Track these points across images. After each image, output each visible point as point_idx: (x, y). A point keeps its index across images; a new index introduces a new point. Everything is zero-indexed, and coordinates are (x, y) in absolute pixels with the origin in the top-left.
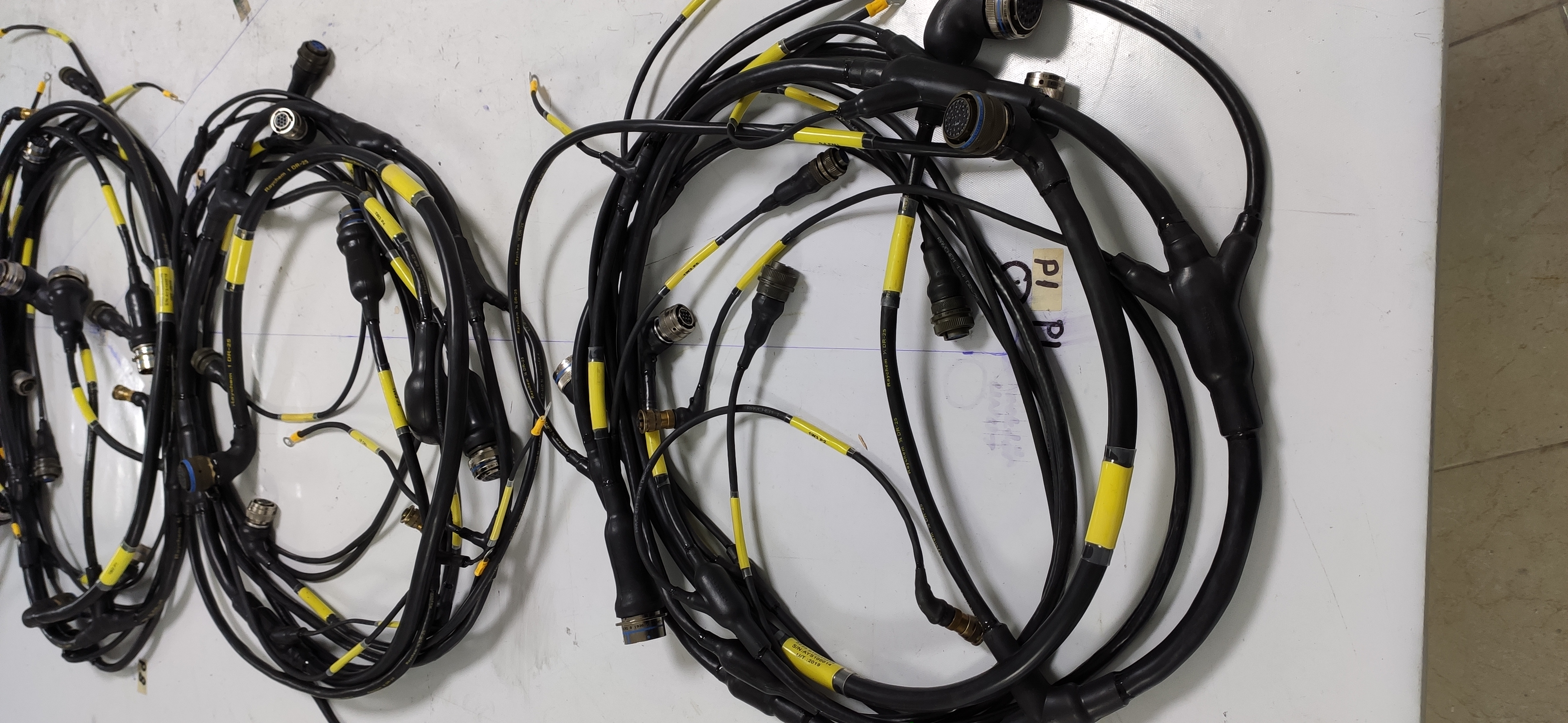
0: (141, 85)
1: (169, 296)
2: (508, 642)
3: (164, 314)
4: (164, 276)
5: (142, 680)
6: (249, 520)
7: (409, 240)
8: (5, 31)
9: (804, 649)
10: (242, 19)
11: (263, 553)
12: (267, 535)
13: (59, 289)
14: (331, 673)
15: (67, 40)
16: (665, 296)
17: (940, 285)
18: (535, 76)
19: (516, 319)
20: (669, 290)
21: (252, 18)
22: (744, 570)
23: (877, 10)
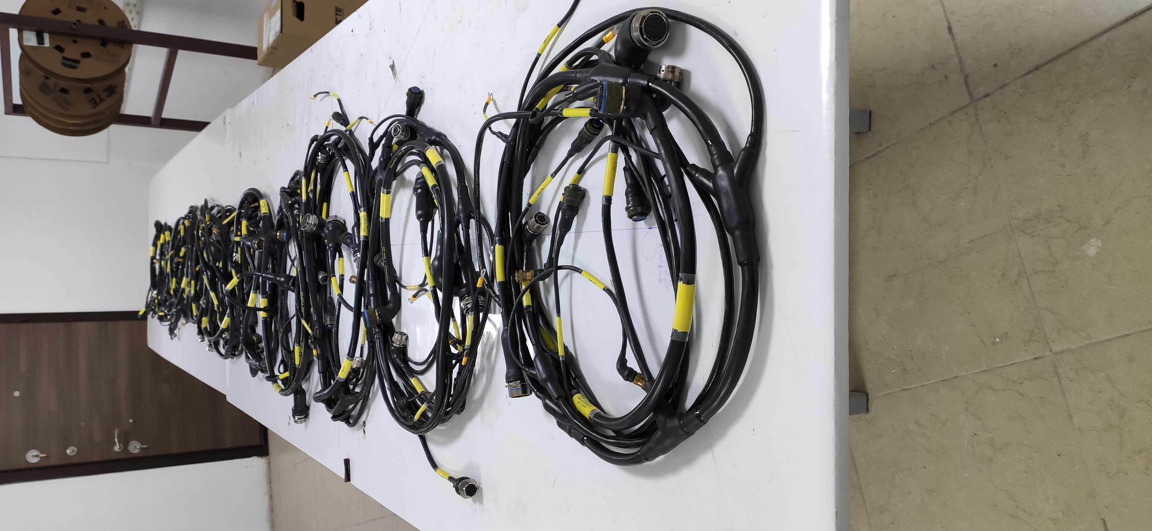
0: (361, 118)
1: (366, 227)
2: (486, 405)
3: (363, 236)
4: (364, 216)
5: (364, 431)
6: (394, 343)
7: (438, 188)
8: (315, 96)
9: (582, 399)
10: (394, 79)
11: (400, 359)
12: (403, 350)
13: (330, 227)
14: (415, 420)
15: (337, 97)
16: (530, 208)
17: (629, 190)
18: (492, 94)
19: (477, 226)
20: (531, 205)
21: (398, 78)
22: (561, 357)
23: (609, 40)
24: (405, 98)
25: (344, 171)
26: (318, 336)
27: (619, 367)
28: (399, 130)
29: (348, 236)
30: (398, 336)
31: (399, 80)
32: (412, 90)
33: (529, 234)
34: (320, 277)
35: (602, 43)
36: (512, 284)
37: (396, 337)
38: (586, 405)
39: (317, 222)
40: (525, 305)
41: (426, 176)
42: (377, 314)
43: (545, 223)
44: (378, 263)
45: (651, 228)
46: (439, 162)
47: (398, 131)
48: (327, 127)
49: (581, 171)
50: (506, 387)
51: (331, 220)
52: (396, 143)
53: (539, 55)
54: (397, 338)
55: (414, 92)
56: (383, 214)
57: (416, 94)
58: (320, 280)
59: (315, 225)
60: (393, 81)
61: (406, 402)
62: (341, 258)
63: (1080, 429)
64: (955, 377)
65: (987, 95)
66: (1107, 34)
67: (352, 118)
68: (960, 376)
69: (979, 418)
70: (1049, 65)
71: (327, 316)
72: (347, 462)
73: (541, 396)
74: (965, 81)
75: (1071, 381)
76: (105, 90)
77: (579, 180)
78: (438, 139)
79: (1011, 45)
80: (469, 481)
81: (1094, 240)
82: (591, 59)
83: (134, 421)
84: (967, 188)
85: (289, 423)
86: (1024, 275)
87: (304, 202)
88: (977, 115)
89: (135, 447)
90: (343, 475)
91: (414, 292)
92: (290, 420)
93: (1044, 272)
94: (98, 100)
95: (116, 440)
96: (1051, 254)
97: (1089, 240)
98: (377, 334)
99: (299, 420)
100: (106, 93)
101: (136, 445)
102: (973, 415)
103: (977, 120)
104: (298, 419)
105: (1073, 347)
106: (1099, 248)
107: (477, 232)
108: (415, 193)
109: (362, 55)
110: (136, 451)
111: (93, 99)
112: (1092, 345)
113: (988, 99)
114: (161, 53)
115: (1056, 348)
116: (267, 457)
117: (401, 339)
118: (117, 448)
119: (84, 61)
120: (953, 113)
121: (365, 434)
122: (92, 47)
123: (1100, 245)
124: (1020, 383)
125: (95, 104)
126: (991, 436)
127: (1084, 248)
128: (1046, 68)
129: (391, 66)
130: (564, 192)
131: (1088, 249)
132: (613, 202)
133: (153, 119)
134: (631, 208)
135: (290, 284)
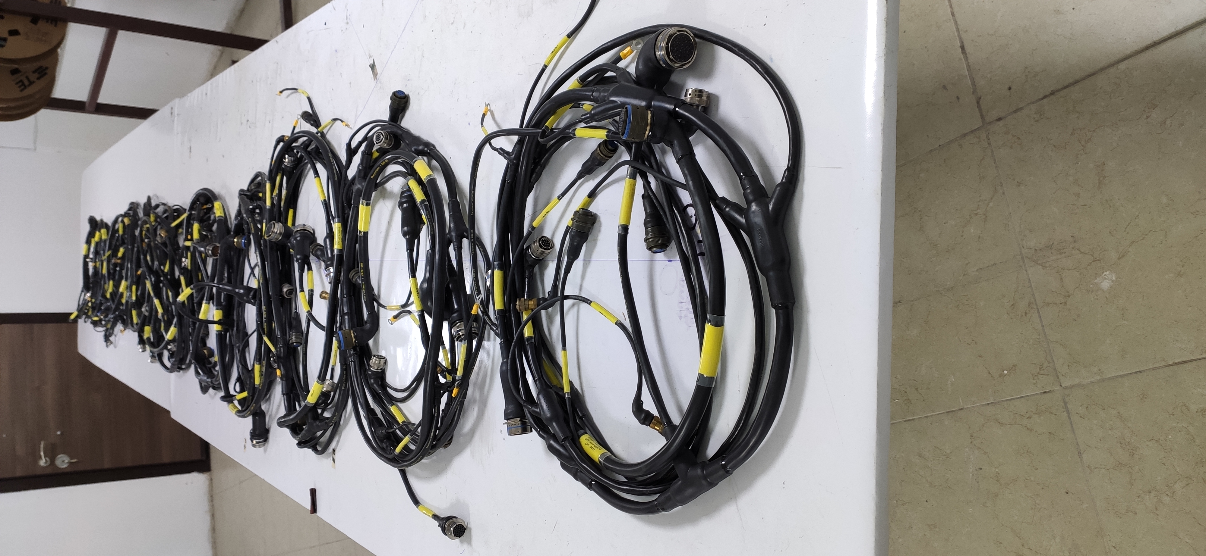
0: (335, 120)
1: (340, 239)
4: (338, 228)
5: (334, 460)
7: (427, 203)
8: (281, 92)
9: (591, 441)
10: (374, 80)
11: (378, 385)
12: (381, 375)
13: (298, 237)
14: (397, 453)
15: (307, 95)
16: (533, 231)
17: (649, 219)
18: (489, 104)
19: (472, 247)
20: (535, 228)
21: (379, 79)
22: (566, 394)
23: (626, 56)
24: (389, 102)
25: (315, 177)
26: (282, 355)
27: (634, 410)
28: (382, 137)
29: (319, 247)
30: (376, 360)
31: (380, 82)
32: (396, 94)
33: (532, 259)
34: (285, 290)
35: (619, 59)
36: (512, 312)
37: (374, 360)
38: (595, 448)
39: (283, 231)
40: (527, 336)
41: (413, 190)
42: (353, 335)
43: (549, 248)
44: (354, 280)
45: (671, 261)
46: (430, 176)
47: (381, 139)
48: (294, 127)
49: (592, 195)
50: (504, 424)
51: (298, 229)
52: (377, 150)
53: (545, 67)
54: (375, 362)
55: (399, 96)
56: (361, 227)
57: (400, 98)
58: (284, 293)
59: (280, 234)
60: (373, 82)
61: (386, 432)
62: (310, 272)
63: (1089, 467)
64: (961, 409)
65: (1000, 119)
66: (1126, 62)
67: (324, 119)
68: (966, 408)
69: (985, 453)
70: (1065, 90)
71: (293, 333)
72: (313, 492)
73: (545, 436)
74: (978, 103)
75: (1081, 417)
76: (34, 72)
77: (589, 204)
78: (426, 149)
79: (1026, 68)
80: (457, 520)
81: (1108, 273)
82: (606, 75)
83: (61, 434)
84: (976, 214)
85: (245, 446)
86: (1035, 307)
87: (269, 209)
88: (989, 139)
89: (63, 462)
90: (308, 506)
91: (395, 313)
92: (246, 443)
93: (1055, 304)
94: (27, 83)
95: (42, 454)
96: (1063, 286)
97: (1103, 273)
98: (352, 357)
99: (257, 445)
100: (37, 75)
101: (64, 459)
102: (979, 448)
103: (989, 144)
104: (257, 443)
105: (1084, 382)
106: (1113, 281)
107: (472, 253)
108: (401, 207)
109: (336, 51)
110: (64, 466)
111: (21, 81)
112: (1103, 380)
113: (1001, 123)
114: (99, 33)
115: (1066, 383)
116: (209, 473)
117: (380, 363)
118: (42, 462)
119: (11, 39)
120: (965, 135)
121: (334, 462)
122: (21, 24)
123: (1114, 278)
124: (1028, 418)
125: (23, 86)
126: (997, 470)
127: (1097, 280)
128: (1062, 93)
129: (371, 66)
130: (573, 217)
131: (1102, 282)
132: (630, 231)
133: (87, 105)
134: (651, 240)
135: (250, 297)
